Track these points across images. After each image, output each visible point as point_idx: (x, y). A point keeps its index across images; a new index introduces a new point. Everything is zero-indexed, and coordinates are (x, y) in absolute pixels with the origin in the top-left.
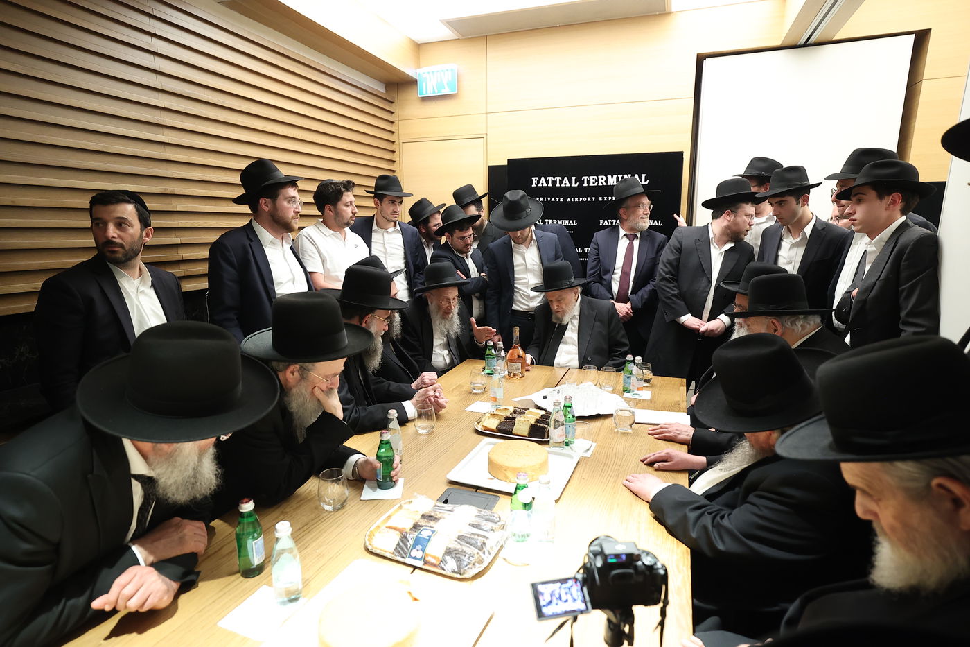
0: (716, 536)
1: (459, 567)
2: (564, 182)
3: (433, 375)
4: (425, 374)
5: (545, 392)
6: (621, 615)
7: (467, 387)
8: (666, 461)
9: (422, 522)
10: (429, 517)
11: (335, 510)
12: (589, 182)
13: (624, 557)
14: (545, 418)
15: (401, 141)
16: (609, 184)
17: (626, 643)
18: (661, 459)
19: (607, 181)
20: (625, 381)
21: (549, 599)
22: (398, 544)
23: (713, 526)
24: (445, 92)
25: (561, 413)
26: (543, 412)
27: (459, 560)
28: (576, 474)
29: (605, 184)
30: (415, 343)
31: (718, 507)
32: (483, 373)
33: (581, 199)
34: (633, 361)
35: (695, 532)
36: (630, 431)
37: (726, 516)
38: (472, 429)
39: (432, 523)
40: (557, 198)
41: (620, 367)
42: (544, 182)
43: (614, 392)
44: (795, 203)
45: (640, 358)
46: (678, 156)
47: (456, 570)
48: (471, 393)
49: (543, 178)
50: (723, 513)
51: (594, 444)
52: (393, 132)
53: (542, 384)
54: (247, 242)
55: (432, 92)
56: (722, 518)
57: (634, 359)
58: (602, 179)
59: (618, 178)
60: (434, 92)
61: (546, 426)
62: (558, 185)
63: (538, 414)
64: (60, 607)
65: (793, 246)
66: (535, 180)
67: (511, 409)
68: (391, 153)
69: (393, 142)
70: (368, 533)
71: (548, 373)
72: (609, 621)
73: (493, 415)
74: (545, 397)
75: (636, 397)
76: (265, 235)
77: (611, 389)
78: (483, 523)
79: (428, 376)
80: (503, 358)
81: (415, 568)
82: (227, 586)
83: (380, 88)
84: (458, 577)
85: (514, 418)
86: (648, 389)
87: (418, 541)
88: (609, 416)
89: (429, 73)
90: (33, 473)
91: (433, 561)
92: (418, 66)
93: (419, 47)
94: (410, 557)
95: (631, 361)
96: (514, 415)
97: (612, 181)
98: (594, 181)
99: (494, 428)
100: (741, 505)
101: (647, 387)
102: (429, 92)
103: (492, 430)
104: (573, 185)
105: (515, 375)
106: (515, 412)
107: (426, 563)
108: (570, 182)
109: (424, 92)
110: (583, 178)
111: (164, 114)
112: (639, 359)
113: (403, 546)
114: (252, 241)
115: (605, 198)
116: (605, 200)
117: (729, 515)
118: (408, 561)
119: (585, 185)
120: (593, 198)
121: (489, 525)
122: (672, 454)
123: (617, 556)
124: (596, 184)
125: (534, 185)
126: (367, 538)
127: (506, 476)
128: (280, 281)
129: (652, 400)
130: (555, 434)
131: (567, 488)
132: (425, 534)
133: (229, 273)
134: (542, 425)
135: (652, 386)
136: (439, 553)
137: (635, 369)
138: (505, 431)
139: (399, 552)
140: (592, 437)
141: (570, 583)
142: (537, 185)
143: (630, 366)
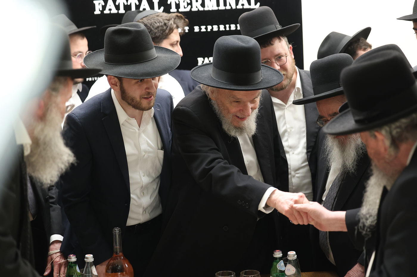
2: (142, 7)
12: (177, 6)
16: (206, 9)
19: (203, 5)
29: (201, 9)
34: (284, 259)
42: (113, 7)
45: (294, 253)
49: (110, 2)
57: (285, 255)
66: (98, 4)
95: (280, 259)
97: (211, 4)
98: (185, 4)
108: (151, 6)
112: (292, 255)
116: (203, 30)
119: (173, 10)
124: (188, 9)
125: (97, 12)
142: (102, 12)
143: (280, 266)
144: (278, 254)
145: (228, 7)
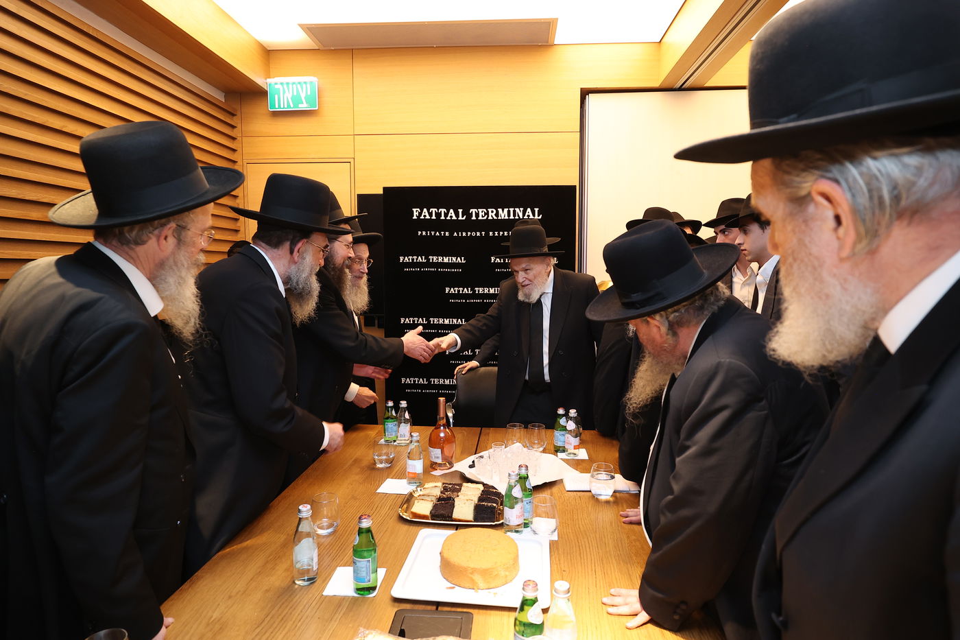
2: (450, 215)
5: (469, 461)
7: (368, 460)
12: (477, 215)
14: (491, 496)
15: (245, 161)
16: (499, 218)
19: (497, 215)
20: (558, 439)
24: (303, 106)
26: (483, 487)
29: (495, 218)
32: (382, 441)
33: (469, 233)
38: (396, 516)
40: (443, 233)
42: (427, 214)
45: (575, 411)
46: (570, 190)
48: (374, 469)
49: (425, 210)
51: (557, 522)
52: (235, 150)
55: (286, 107)
58: (492, 212)
59: (509, 212)
60: (289, 106)
61: (495, 505)
62: (443, 218)
63: (477, 489)
66: (416, 211)
67: (440, 484)
69: (234, 161)
73: (422, 496)
75: (574, 457)
77: (543, 448)
80: (407, 421)
83: (219, 96)
85: (450, 498)
86: (583, 446)
89: (282, 84)
92: (268, 75)
93: (269, 55)
95: (563, 415)
96: (447, 494)
97: (503, 214)
98: (483, 214)
99: (427, 513)
101: (581, 444)
102: (282, 106)
103: (425, 517)
104: (460, 218)
106: (445, 489)
108: (457, 215)
109: (277, 106)
110: (471, 210)
115: (496, 233)
116: (496, 235)
119: (474, 218)
120: (483, 233)
124: (485, 218)
125: (415, 217)
129: (590, 461)
134: (487, 504)
137: (569, 424)
138: (442, 514)
142: (418, 217)
143: (562, 421)
145: (517, 217)
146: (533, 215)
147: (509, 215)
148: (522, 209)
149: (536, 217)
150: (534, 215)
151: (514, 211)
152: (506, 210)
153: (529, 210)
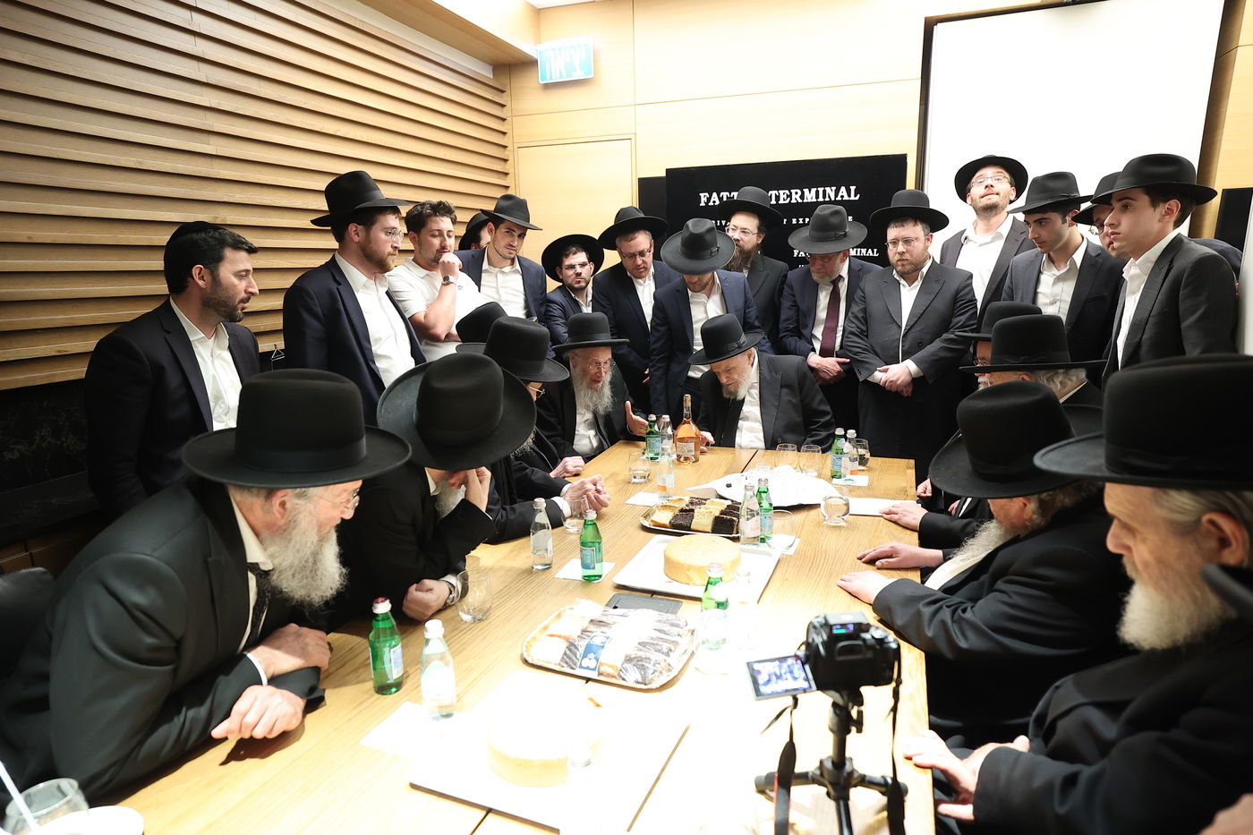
0: (958, 633)
1: (644, 677)
3: (578, 460)
4: (567, 459)
5: (730, 479)
6: (849, 696)
7: (625, 475)
8: (891, 557)
9: (592, 628)
10: (600, 623)
11: (477, 620)
12: (778, 198)
13: (851, 627)
14: (733, 509)
15: (516, 145)
16: (805, 201)
17: (854, 729)
18: (884, 555)
19: (802, 197)
20: (834, 464)
21: (767, 678)
22: (565, 654)
23: (953, 621)
24: (577, 75)
25: (755, 500)
26: (729, 503)
27: (642, 668)
28: (777, 575)
29: (800, 201)
30: (552, 420)
31: (959, 600)
32: (644, 457)
34: (845, 436)
35: (931, 631)
36: (843, 524)
37: (969, 608)
38: (638, 524)
39: (604, 629)
41: (826, 445)
43: (819, 476)
44: (1060, 221)
45: (854, 431)
46: (901, 160)
47: (640, 680)
48: (629, 483)
49: (715, 195)
50: (965, 605)
51: (798, 540)
52: (504, 133)
53: (722, 470)
54: (334, 286)
55: (558, 76)
56: (964, 611)
57: (846, 433)
58: (796, 193)
59: (817, 192)
60: (561, 76)
61: (735, 519)
63: (722, 504)
64: (182, 717)
65: (1059, 279)
66: (704, 197)
67: (687, 500)
68: (502, 163)
69: (505, 147)
70: (525, 643)
71: (730, 456)
72: (835, 705)
73: (665, 507)
74: (729, 486)
75: (849, 483)
76: (356, 276)
77: (816, 474)
78: (667, 628)
79: (572, 463)
80: (669, 437)
81: (588, 680)
82: (362, 703)
83: (486, 72)
84: (643, 688)
85: (693, 510)
86: (863, 473)
87: (589, 649)
88: (816, 506)
89: (553, 49)
90: (154, 554)
91: (611, 671)
92: (538, 40)
93: (538, 14)
94: (581, 667)
96: (691, 507)
97: (810, 196)
98: (785, 196)
99: (667, 522)
100: (987, 594)
101: (863, 470)
102: (554, 77)
103: (664, 526)
105: (686, 459)
106: (692, 503)
107: (600, 674)
109: (548, 77)
111: (210, 115)
112: (852, 433)
113: (571, 655)
114: (340, 284)
115: (801, 220)
117: (972, 607)
118: (578, 672)
119: (773, 202)
121: (675, 630)
122: (899, 548)
123: (843, 626)
124: (787, 201)
125: (702, 204)
126: (524, 648)
127: (689, 578)
128: (377, 336)
129: (870, 487)
130: (747, 527)
131: (766, 591)
132: (597, 641)
133: (314, 326)
134: (729, 517)
135: (870, 470)
136: (618, 661)
137: (847, 447)
138: (681, 525)
139: (567, 663)
140: (794, 531)
141: (790, 661)
142: (707, 203)
144: (839, 431)
146: (849, 194)
147: (817, 197)
148: (834, 188)
149: (853, 198)
150: (849, 196)
151: (824, 192)
152: (814, 190)
153: (843, 189)
